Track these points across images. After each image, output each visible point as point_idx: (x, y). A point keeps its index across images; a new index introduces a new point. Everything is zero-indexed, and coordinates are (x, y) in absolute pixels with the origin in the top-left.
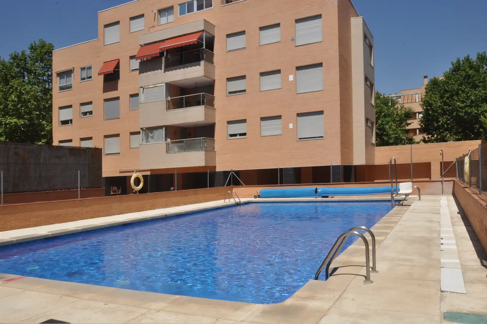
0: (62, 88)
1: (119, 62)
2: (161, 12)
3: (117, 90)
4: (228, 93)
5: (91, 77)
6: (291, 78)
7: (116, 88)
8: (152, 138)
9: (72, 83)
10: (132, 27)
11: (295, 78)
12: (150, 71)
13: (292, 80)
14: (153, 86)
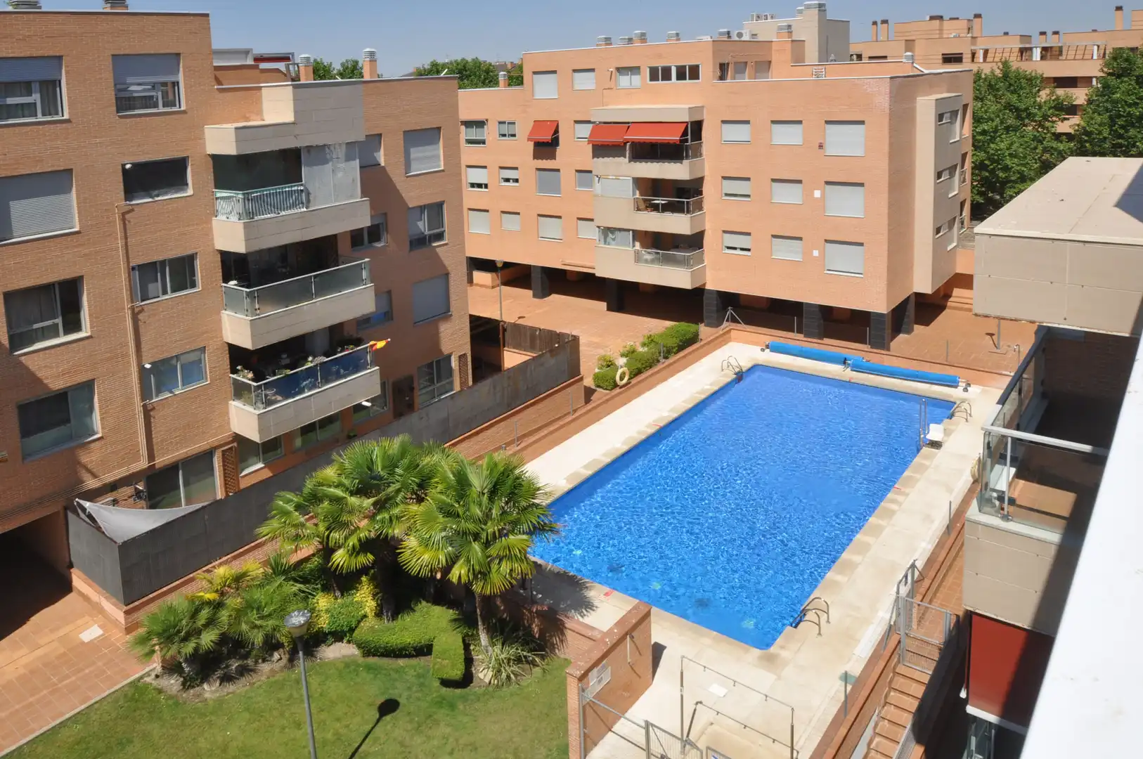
0: (470, 142)
1: (557, 126)
2: (621, 70)
3: (555, 159)
4: (723, 195)
5: (514, 135)
6: (817, 194)
7: (552, 156)
8: (614, 239)
9: (485, 138)
10: (575, 82)
11: (823, 194)
12: (609, 157)
13: (819, 196)
14: (614, 177)
